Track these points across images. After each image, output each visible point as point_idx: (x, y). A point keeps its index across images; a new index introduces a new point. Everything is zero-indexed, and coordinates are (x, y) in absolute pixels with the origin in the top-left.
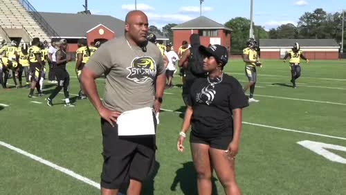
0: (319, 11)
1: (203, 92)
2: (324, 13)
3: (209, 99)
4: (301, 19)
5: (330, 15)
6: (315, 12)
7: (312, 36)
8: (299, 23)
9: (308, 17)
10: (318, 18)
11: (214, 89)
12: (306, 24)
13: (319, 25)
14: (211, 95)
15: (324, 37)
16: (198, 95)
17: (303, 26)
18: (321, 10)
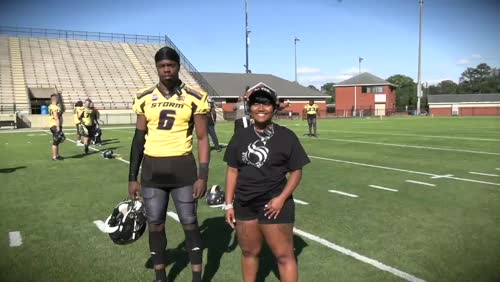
0: (482, 66)
1: (251, 151)
2: (489, 68)
3: (261, 159)
4: (464, 74)
5: (494, 70)
6: (479, 67)
7: (475, 91)
8: (461, 78)
9: (470, 72)
10: (481, 74)
11: (266, 146)
12: (468, 79)
13: (483, 80)
14: (262, 154)
15: (488, 92)
16: (245, 154)
17: (466, 82)
18: (485, 65)
